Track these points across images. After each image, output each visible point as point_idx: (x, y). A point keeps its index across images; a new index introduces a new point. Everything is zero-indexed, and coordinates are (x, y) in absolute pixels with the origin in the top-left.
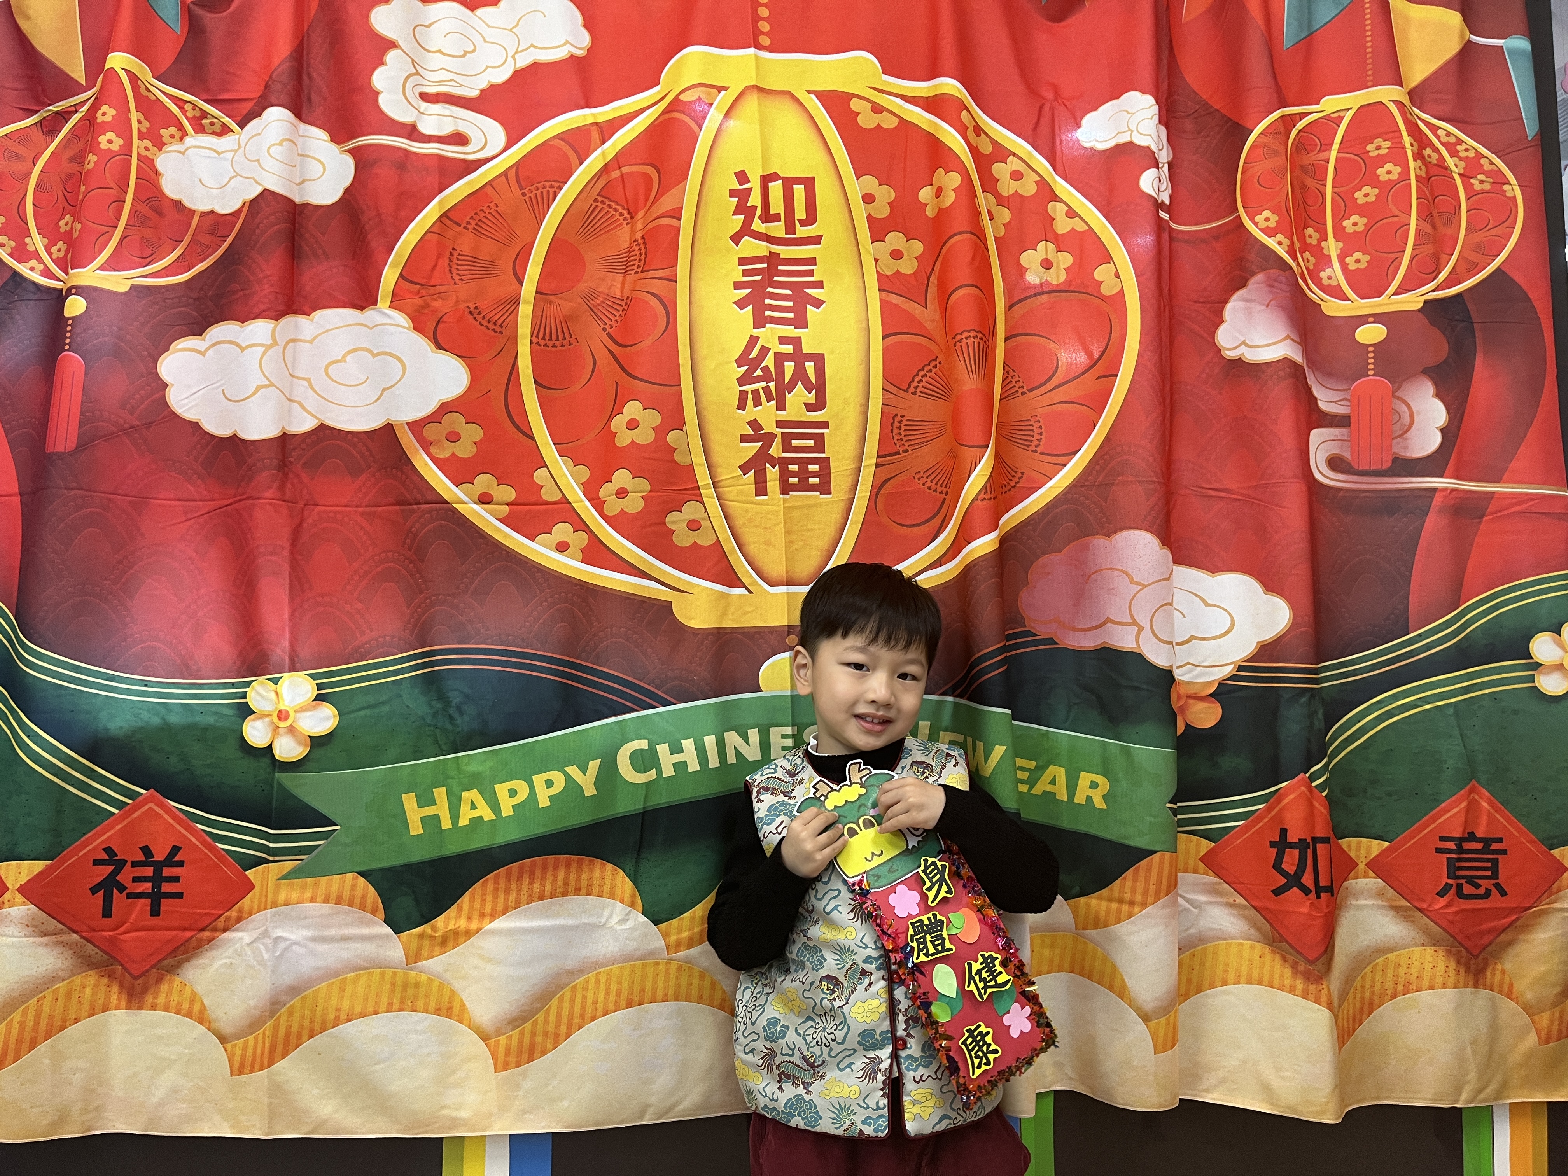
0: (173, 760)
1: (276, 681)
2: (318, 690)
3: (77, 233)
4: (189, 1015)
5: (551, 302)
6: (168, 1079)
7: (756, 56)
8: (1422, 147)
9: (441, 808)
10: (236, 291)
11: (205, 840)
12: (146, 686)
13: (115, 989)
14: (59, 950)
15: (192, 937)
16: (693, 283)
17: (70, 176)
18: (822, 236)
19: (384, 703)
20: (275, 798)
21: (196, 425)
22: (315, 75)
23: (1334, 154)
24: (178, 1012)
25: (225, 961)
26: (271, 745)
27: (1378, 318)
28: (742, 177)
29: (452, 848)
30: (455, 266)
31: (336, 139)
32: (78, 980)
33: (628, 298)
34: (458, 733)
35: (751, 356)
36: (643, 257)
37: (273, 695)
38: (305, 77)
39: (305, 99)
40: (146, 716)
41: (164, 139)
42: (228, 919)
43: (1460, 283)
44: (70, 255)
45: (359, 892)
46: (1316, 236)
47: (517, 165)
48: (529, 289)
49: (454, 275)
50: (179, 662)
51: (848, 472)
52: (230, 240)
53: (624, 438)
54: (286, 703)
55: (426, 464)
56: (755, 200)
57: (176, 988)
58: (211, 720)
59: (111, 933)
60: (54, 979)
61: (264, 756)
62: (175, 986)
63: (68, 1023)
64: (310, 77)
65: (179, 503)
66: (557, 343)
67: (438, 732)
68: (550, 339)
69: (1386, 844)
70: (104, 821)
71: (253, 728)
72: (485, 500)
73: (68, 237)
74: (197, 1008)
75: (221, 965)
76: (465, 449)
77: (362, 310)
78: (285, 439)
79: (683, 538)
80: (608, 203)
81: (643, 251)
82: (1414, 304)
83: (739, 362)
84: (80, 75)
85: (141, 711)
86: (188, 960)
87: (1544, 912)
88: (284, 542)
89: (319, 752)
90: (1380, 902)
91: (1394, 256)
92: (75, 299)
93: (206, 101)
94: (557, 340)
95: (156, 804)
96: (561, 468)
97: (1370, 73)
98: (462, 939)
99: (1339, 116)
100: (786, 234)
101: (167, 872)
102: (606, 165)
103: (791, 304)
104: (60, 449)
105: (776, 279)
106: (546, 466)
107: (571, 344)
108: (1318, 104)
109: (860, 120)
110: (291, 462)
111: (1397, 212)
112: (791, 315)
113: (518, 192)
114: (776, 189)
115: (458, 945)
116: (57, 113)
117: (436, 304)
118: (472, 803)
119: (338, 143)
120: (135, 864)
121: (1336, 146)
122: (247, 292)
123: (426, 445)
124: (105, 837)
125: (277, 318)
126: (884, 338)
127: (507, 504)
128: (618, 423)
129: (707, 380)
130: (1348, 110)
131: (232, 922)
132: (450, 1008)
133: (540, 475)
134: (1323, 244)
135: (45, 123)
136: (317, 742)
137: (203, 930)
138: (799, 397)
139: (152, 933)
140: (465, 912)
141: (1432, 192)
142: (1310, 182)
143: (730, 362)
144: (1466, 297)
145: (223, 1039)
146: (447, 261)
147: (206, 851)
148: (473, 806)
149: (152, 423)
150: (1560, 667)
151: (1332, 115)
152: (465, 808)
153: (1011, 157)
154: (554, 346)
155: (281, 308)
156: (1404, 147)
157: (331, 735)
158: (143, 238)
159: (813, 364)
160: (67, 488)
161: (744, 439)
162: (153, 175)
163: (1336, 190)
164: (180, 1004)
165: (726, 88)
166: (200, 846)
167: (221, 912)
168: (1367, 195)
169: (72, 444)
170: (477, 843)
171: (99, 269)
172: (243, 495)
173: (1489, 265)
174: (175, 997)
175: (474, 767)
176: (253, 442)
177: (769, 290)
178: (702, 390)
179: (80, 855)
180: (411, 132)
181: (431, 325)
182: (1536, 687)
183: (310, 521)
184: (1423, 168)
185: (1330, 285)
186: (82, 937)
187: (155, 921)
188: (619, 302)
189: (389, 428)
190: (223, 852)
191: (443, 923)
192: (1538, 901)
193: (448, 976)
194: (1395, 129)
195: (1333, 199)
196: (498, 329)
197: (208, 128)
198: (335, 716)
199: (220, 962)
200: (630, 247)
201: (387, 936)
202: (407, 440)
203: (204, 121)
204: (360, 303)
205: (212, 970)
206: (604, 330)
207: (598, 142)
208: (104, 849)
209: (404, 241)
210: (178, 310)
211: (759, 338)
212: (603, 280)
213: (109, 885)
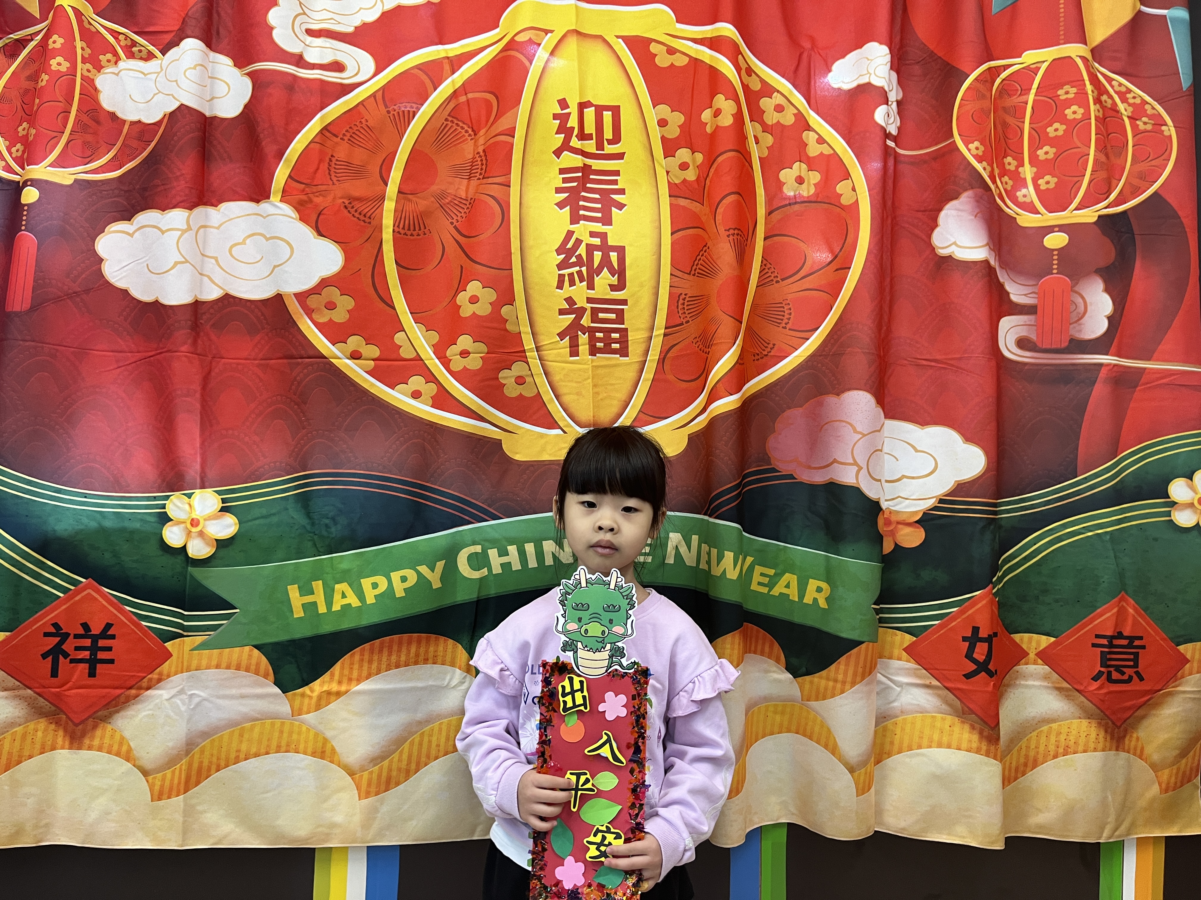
0: (107, 555)
1: (189, 496)
2: (223, 503)
3: (32, 136)
4: (118, 754)
5: (409, 200)
6: (102, 802)
7: (576, 7)
8: (1100, 94)
9: (319, 597)
10: (158, 186)
11: (132, 618)
12: (86, 497)
13: (61, 733)
14: (17, 702)
15: (122, 694)
16: (523, 188)
17: (27, 91)
18: (625, 153)
19: (274, 514)
20: (187, 587)
21: (125, 292)
22: (222, 13)
23: (1031, 97)
24: (109, 752)
25: (148, 712)
26: (185, 546)
27: (1062, 228)
28: (563, 103)
29: (327, 628)
30: (333, 170)
31: (239, 64)
32: (32, 726)
33: (472, 199)
34: (333, 538)
35: (568, 247)
36: (484, 167)
37: (187, 507)
38: (215, 15)
39: (214, 33)
40: (85, 520)
41: (102, 63)
42: (150, 680)
43: (1126, 203)
44: (26, 154)
45: (254, 661)
46: (1014, 163)
47: (384, 89)
48: (392, 188)
49: (333, 177)
50: (112, 479)
51: (642, 340)
52: (153, 144)
53: (467, 310)
54: (197, 513)
55: (309, 327)
56: (573, 122)
57: (108, 734)
58: (137, 525)
59: (58, 690)
60: (12, 725)
61: (180, 554)
62: (107, 732)
63: (23, 759)
64: (219, 14)
65: (112, 354)
66: (414, 233)
67: (316, 537)
68: (409, 229)
69: (1053, 639)
70: (52, 602)
71: (171, 532)
72: (356, 356)
73: (25, 140)
74: (124, 748)
75: (145, 716)
76: (340, 316)
77: (258, 203)
78: (197, 305)
79: (512, 390)
80: (456, 122)
81: (484, 162)
82: (1090, 218)
83: (559, 252)
84: (34, 9)
85: (81, 517)
86: (118, 712)
87: (1170, 694)
88: (196, 387)
89: (223, 552)
90: (1046, 684)
91: (1076, 179)
92: (29, 190)
93: (136, 33)
94: (414, 230)
95: (93, 590)
96: (416, 332)
97: (1062, 33)
98: (333, 698)
99: (1037, 67)
100: (597, 150)
101: (101, 643)
102: (455, 92)
103: (599, 206)
104: (17, 308)
105: (588, 185)
106: (404, 330)
107: (425, 234)
108: (1021, 57)
109: (657, 60)
110: (201, 323)
111: (1079, 145)
112: (599, 215)
113: (383, 110)
114: (590, 114)
115: (329, 703)
116: (17, 40)
117: (317, 200)
118: (343, 593)
119: (239, 68)
120: (76, 636)
121: (1033, 91)
122: (167, 187)
123: (309, 312)
124: (53, 615)
125: (191, 208)
126: (672, 234)
127: (373, 360)
128: (462, 298)
129: (532, 264)
130: (1044, 62)
131: (154, 682)
132: (323, 752)
133: (399, 338)
134: (1020, 169)
135: (6, 48)
136: (221, 544)
137: (130, 688)
138: (603, 280)
139: (89, 690)
140: (336, 677)
141: (1107, 131)
142: (1010, 120)
143: (551, 252)
144: (1129, 213)
145: (145, 773)
146: (327, 165)
147: (133, 627)
148: (344, 596)
149: (91, 289)
150: (1191, 505)
151: (1032, 66)
152: (337, 597)
153: (776, 94)
154: (412, 235)
155: (194, 200)
156: (1087, 94)
157: (233, 538)
158: (84, 143)
159: (616, 254)
160: (22, 340)
161: (562, 312)
162: (93, 91)
163: (1033, 126)
164: (111, 746)
165: (552, 31)
166: (128, 623)
167: (144, 675)
168: (1056, 130)
169: (26, 306)
170: (346, 624)
171: (49, 166)
172: (163, 348)
173: (1148, 189)
174: (107, 741)
175: (344, 566)
176: (171, 307)
177: (583, 194)
178: (529, 273)
179: (34, 628)
180: (299, 60)
181: (314, 217)
182: (1172, 520)
183: (217, 370)
184: (1101, 110)
185: (1025, 202)
186: (35, 692)
187: (91, 681)
188: (464, 202)
189: (279, 298)
190: (146, 628)
191: (318, 687)
192: (1166, 685)
193: (321, 727)
194: (1081, 79)
195: (1029, 133)
196: (367, 220)
197: (137, 54)
198: (236, 524)
199: (144, 713)
200: (474, 158)
201: (275, 695)
202: (294, 307)
203: (135, 49)
204: (257, 198)
205: (137, 720)
206: (452, 223)
207: (449, 72)
208: (52, 625)
209: (293, 149)
210: (111, 200)
211: (574, 232)
212: (451, 183)
213: (56, 653)
